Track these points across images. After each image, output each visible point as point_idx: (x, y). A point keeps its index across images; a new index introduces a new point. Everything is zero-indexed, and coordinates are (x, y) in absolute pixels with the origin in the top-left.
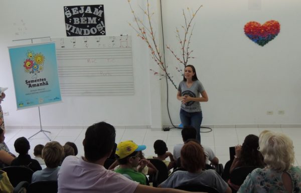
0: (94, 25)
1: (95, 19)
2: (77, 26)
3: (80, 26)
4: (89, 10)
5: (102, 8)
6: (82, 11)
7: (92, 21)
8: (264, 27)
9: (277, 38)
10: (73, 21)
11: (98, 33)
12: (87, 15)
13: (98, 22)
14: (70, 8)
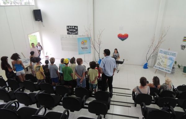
0: (75, 32)
1: (75, 30)
2: (70, 31)
3: (71, 32)
4: (73, 27)
5: (77, 27)
6: (72, 28)
7: (74, 30)
8: (124, 36)
9: (127, 39)
10: (69, 30)
11: (76, 34)
12: (73, 29)
13: (76, 31)
14: (68, 26)
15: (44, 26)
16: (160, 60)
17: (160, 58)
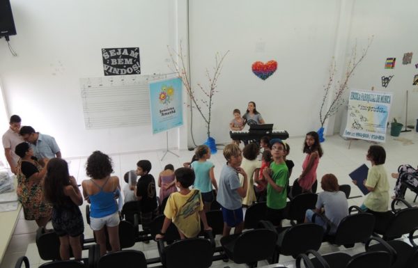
0: (130, 66)
1: (131, 60)
2: (114, 66)
3: (117, 66)
4: (126, 52)
5: (138, 51)
6: (119, 53)
7: (129, 62)
8: (266, 66)
9: (274, 74)
10: (110, 62)
11: (134, 73)
12: (124, 57)
13: (134, 63)
14: (108, 50)
15: (15, 55)
16: (357, 115)
17: (356, 111)
